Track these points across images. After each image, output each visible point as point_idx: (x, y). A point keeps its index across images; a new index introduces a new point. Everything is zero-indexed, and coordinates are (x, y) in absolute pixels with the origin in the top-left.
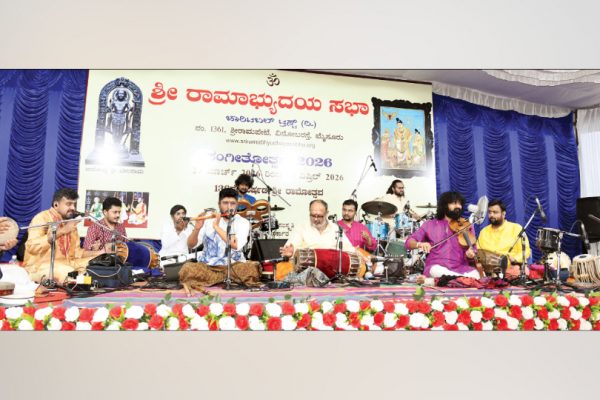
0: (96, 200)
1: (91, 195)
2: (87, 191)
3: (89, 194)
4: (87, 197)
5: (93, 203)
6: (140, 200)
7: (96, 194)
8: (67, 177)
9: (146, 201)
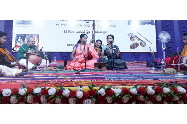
0: (20, 38)
1: (18, 36)
2: (16, 34)
3: (17, 35)
4: (16, 36)
5: (18, 39)
6: (36, 37)
7: (19, 35)
8: (9, 30)
9: (38, 37)
